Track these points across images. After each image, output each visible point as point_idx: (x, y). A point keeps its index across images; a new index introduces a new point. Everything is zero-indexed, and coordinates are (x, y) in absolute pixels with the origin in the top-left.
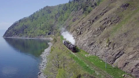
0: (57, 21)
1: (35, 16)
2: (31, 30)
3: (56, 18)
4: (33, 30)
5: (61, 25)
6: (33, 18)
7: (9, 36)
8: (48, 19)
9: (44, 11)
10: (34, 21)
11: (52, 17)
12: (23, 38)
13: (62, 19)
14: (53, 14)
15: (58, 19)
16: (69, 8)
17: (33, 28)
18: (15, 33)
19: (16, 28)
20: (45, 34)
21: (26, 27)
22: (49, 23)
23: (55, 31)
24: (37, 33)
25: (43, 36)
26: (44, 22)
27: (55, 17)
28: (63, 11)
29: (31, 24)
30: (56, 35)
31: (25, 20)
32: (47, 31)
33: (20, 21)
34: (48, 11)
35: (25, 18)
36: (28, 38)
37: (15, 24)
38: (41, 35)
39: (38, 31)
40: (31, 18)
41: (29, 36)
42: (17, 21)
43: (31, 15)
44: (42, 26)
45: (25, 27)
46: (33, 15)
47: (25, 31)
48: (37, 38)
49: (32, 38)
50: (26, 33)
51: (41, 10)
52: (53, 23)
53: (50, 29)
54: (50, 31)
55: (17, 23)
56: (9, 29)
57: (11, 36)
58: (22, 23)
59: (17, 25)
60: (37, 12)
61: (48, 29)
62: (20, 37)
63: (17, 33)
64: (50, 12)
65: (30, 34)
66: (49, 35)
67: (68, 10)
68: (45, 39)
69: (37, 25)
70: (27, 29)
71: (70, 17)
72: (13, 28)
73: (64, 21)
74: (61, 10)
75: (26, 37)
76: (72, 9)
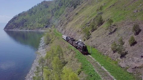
0: (53, 15)
1: (34, 11)
2: (30, 23)
3: (53, 13)
4: (32, 23)
5: (57, 19)
6: (32, 12)
7: (10, 29)
8: (45, 14)
9: (42, 6)
10: (33, 15)
11: (49, 12)
12: (24, 30)
13: (58, 14)
14: (50, 9)
15: (54, 14)
16: (64, 4)
17: (32, 22)
18: (16, 26)
19: (16, 21)
20: (43, 27)
21: (26, 21)
22: (46, 17)
23: (51, 24)
24: (36, 26)
25: (41, 28)
26: (42, 16)
27: (51, 12)
28: (59, 6)
29: (30, 18)
30: (52, 28)
31: (24, 14)
32: (45, 24)
33: (19, 15)
34: (45, 6)
35: (24, 12)
36: (28, 31)
37: (15, 18)
38: (39, 28)
39: (37, 25)
40: (30, 13)
41: (29, 29)
42: (17, 15)
43: (30, 9)
44: (40, 20)
45: (24, 21)
46: (31, 9)
47: (24, 25)
48: (35, 31)
49: (32, 31)
50: (26, 26)
51: (39, 5)
52: (50, 18)
53: (47, 23)
54: (47, 24)
55: (16, 17)
56: (10, 22)
57: (12, 29)
58: (22, 17)
59: (17, 19)
60: (35, 6)
61: (46, 23)
62: (20, 30)
63: (17, 26)
64: (48, 7)
65: (29, 27)
66: (46, 28)
67: (63, 5)
68: (43, 31)
69: (35, 19)
70: (26, 23)
71: (64, 12)
72: (13, 22)
73: (60, 15)
74: (57, 6)
75: (26, 29)
76: (66, 5)
